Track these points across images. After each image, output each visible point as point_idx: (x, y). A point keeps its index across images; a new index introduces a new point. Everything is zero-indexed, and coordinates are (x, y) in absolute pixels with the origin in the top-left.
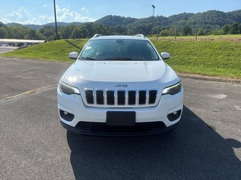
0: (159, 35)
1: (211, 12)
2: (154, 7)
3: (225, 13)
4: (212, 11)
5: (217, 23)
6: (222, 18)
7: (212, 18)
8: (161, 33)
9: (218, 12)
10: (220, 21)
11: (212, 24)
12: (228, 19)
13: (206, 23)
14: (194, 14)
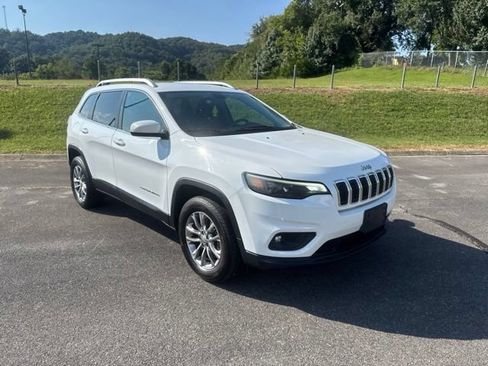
0: (36, 74)
1: (132, 36)
2: (24, 11)
3: (156, 41)
4: (133, 34)
5: (146, 58)
6: (153, 49)
7: (136, 46)
8: (38, 70)
9: (143, 36)
10: (151, 54)
11: (138, 58)
12: (163, 51)
13: (127, 55)
14: (99, 36)
